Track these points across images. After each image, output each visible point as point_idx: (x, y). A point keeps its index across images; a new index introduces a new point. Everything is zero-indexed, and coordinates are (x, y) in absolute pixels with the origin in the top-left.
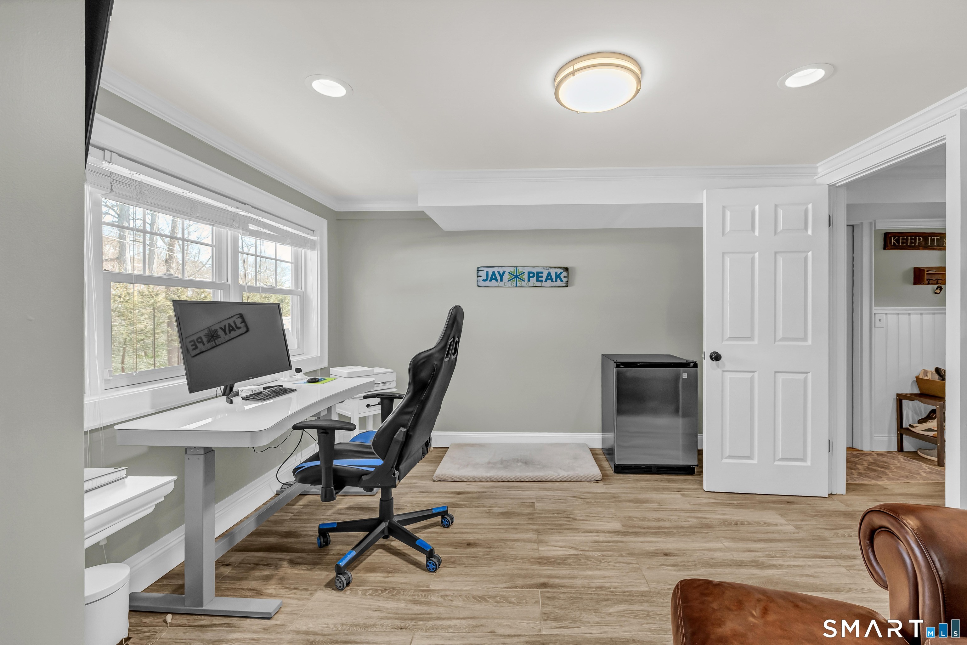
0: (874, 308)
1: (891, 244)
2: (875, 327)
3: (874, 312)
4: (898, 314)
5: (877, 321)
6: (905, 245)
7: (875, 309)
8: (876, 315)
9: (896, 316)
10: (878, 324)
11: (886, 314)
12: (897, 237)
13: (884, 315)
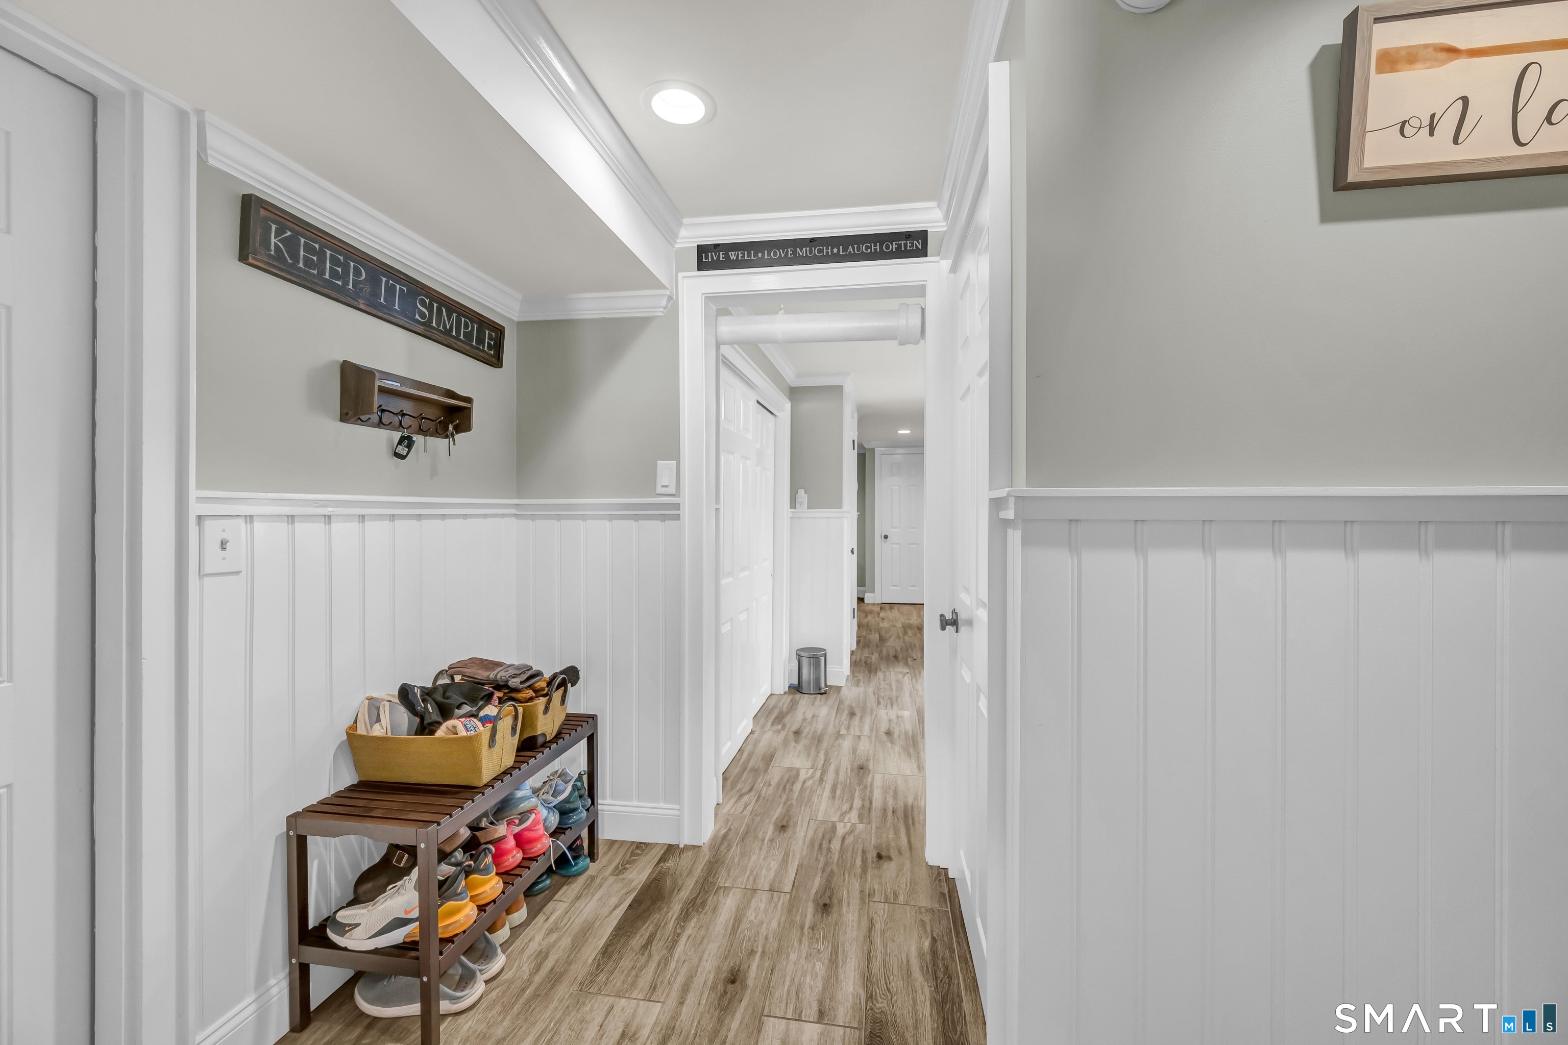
0: (194, 493)
1: (269, 249)
2: (201, 575)
3: (195, 509)
4: (291, 518)
5: (211, 547)
6: (315, 272)
7: (199, 499)
8: (208, 524)
9: (283, 526)
10: (214, 560)
11: (250, 518)
12: (289, 233)
13: (241, 522)
